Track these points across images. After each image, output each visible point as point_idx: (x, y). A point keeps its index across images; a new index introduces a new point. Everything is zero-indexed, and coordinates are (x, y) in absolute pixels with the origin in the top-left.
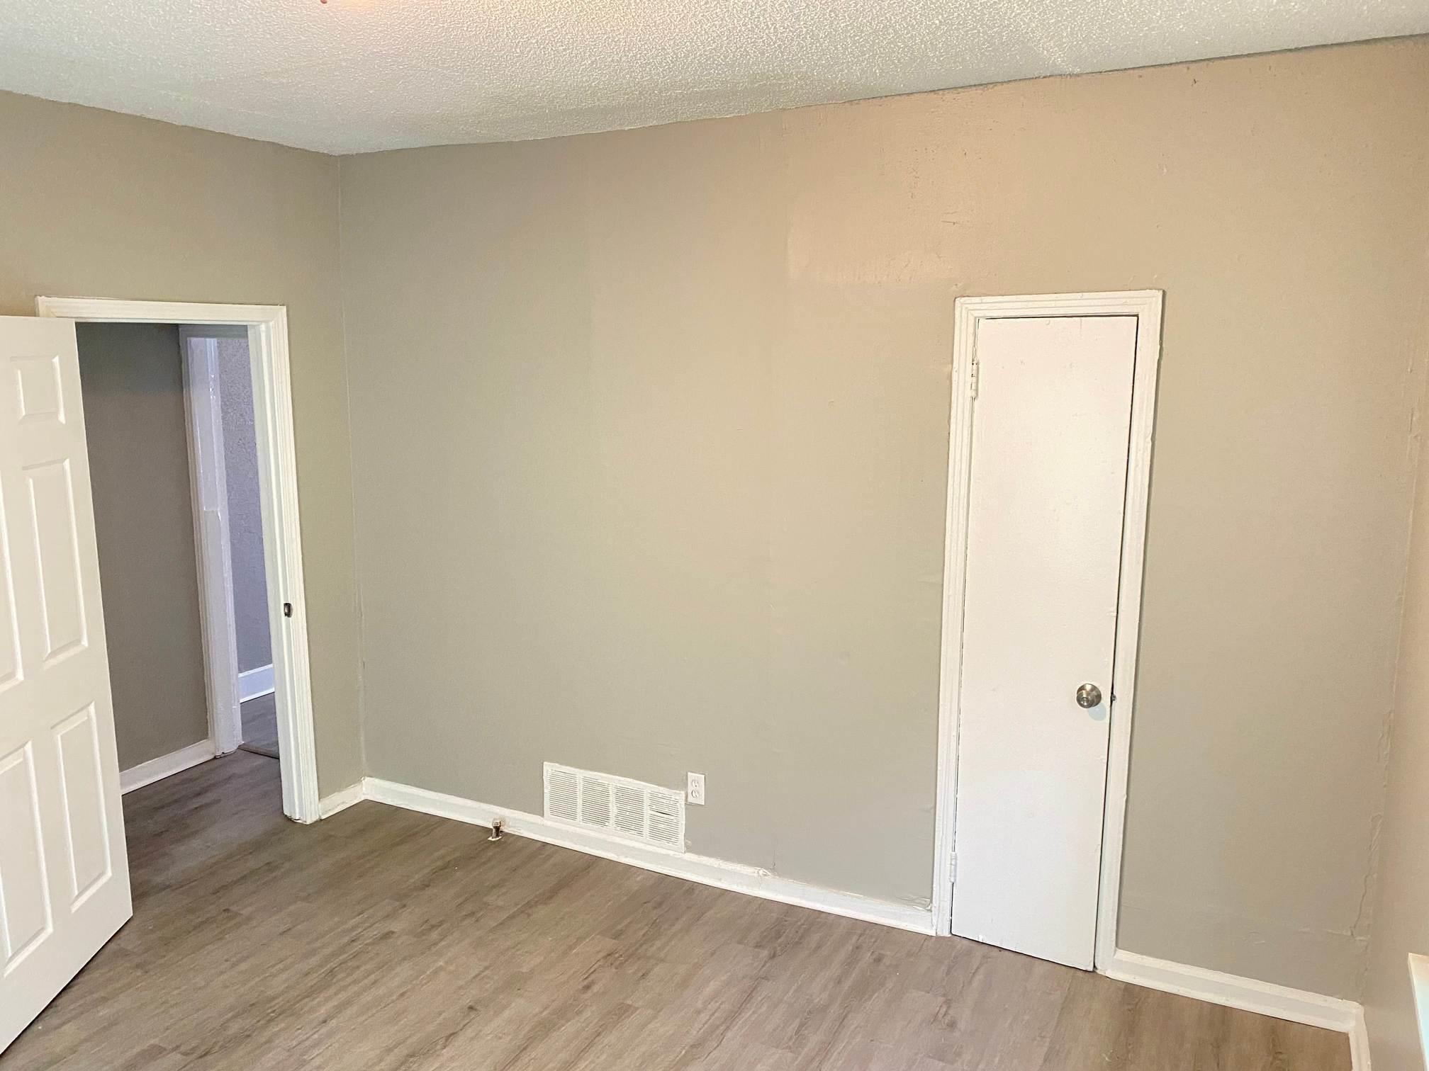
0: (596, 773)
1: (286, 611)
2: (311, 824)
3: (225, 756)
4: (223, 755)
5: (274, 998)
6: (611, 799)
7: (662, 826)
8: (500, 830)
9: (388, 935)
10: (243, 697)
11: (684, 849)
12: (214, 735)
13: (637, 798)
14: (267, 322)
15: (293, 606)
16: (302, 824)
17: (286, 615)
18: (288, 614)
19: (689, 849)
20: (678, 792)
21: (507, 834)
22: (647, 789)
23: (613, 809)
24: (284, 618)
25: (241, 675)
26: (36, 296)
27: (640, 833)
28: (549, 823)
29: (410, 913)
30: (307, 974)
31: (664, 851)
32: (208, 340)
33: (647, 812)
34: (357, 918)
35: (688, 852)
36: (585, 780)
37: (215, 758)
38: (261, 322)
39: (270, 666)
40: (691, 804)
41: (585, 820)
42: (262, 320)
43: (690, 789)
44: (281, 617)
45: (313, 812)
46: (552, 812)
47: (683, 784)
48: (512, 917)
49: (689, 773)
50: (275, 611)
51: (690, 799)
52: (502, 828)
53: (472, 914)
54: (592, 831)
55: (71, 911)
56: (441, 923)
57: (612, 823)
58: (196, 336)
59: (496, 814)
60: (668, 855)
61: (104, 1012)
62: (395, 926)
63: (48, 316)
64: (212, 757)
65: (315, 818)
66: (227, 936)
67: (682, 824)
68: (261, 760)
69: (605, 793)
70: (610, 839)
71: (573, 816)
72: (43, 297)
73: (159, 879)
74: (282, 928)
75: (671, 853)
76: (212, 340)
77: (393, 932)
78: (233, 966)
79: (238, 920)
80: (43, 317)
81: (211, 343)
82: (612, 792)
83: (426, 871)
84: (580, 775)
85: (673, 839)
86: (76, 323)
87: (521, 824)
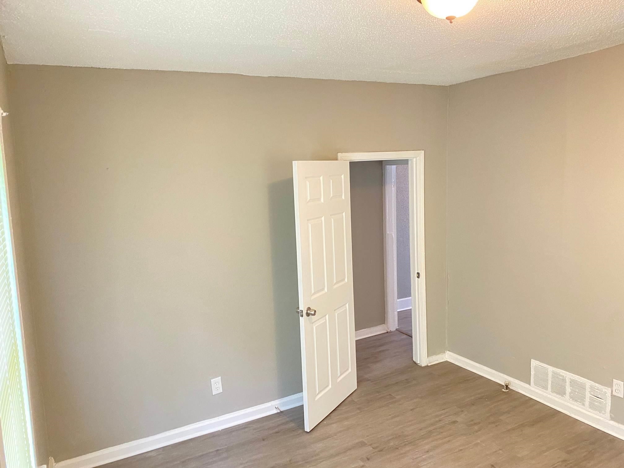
0: (559, 370)
1: (418, 276)
2: (423, 367)
3: (391, 332)
4: (390, 332)
5: (408, 436)
6: (567, 384)
7: (596, 404)
8: (508, 387)
9: (455, 422)
10: (399, 309)
11: (609, 418)
12: (387, 323)
13: (582, 387)
14: (416, 157)
15: (420, 274)
16: (420, 366)
17: (417, 277)
18: (418, 277)
19: (612, 419)
20: (607, 388)
21: (511, 390)
22: (588, 383)
23: (568, 389)
24: (416, 278)
25: (398, 300)
26: (338, 153)
27: (584, 405)
28: (533, 389)
29: (465, 415)
30: (421, 430)
31: (598, 417)
32: (393, 166)
33: (588, 395)
34: (442, 411)
35: (612, 420)
36: (553, 372)
37: (387, 332)
38: (414, 158)
39: (410, 298)
40: (615, 396)
41: (553, 391)
42: (414, 157)
43: (614, 388)
44: (415, 278)
45: (425, 362)
46: (535, 384)
47: (610, 385)
48: (513, 429)
49: (614, 380)
50: (413, 275)
51: (614, 393)
52: (509, 386)
53: (493, 423)
54: (556, 398)
55: (337, 381)
56: (479, 423)
57: (567, 396)
58: (388, 165)
59: (507, 379)
60: (600, 420)
61: (346, 423)
62: (459, 419)
63: (341, 160)
64: (386, 332)
65: (425, 365)
66: (390, 405)
67: (609, 405)
68: (405, 336)
69: (564, 380)
70: (566, 403)
71: (546, 388)
72: (340, 153)
73: (367, 376)
74: (411, 408)
75: (602, 419)
76: (394, 166)
77: (457, 422)
78: (393, 418)
79: (394, 400)
80: (340, 160)
81: (394, 167)
82: (568, 381)
83: (473, 398)
84: (551, 369)
85: (603, 412)
86: (350, 162)
87: (518, 386)
